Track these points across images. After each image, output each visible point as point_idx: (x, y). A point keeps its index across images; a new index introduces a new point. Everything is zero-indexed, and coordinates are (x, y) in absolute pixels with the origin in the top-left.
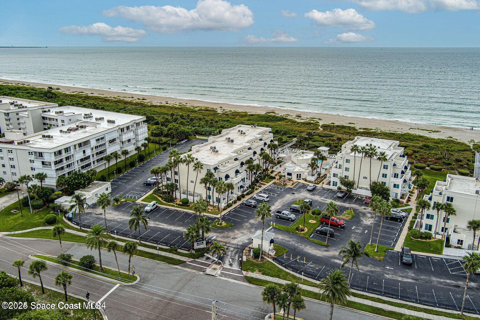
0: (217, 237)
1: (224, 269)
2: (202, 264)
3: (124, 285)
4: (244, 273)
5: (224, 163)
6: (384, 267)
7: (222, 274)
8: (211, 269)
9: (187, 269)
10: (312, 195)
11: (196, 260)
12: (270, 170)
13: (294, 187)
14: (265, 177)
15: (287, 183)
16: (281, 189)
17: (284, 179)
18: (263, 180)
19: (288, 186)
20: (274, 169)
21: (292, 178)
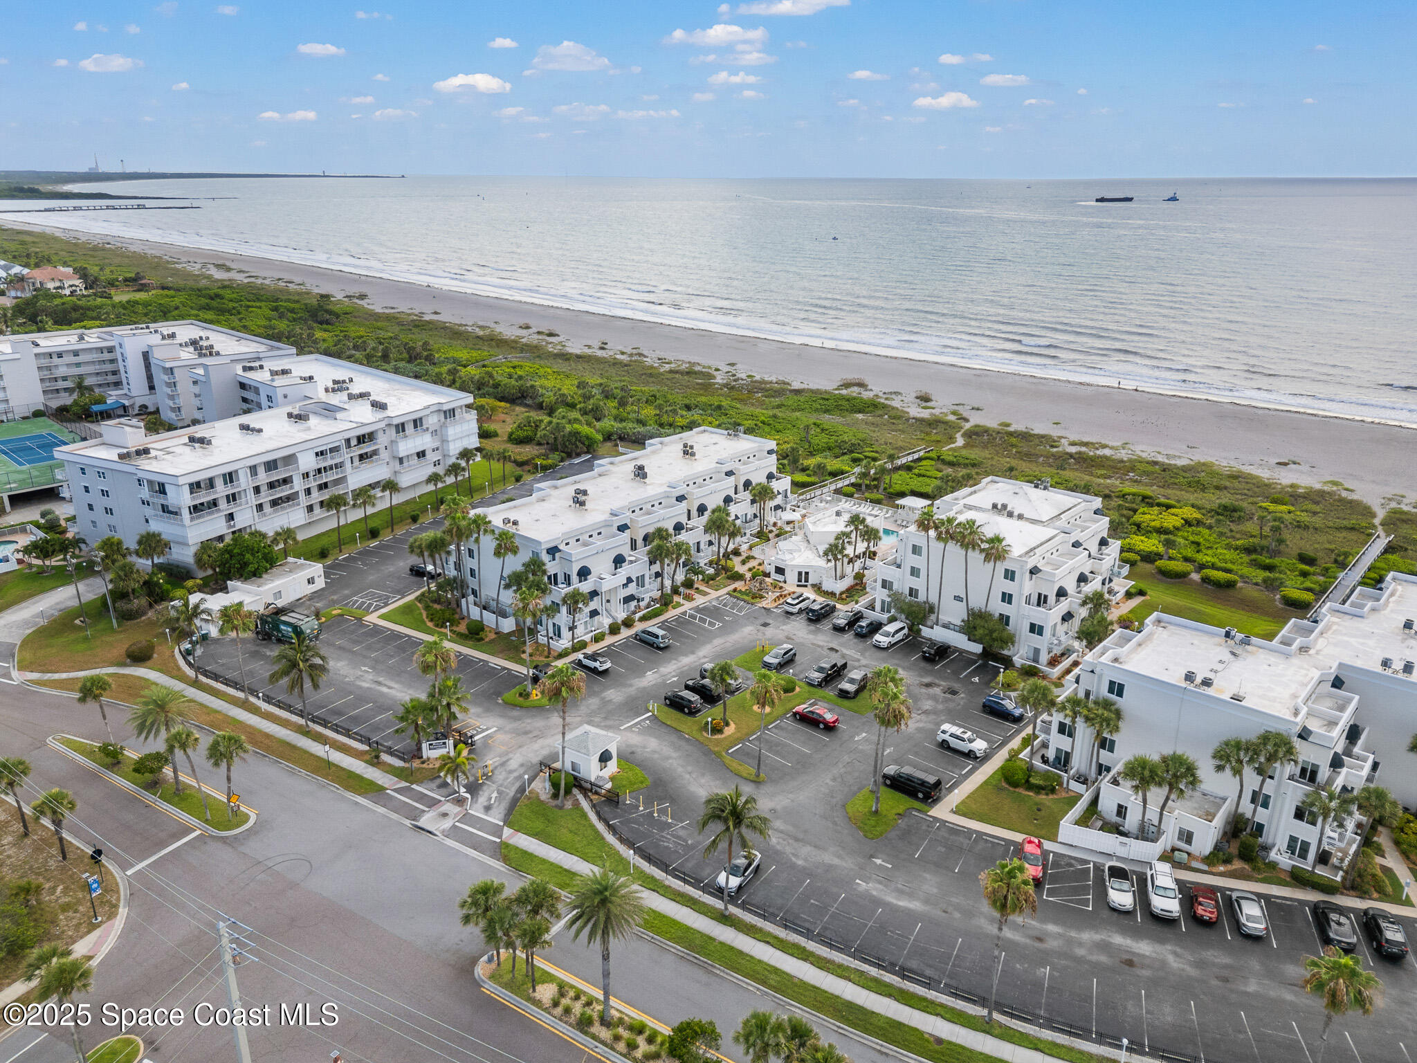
0: (499, 729)
1: (466, 818)
2: (421, 798)
3: (211, 836)
4: (507, 832)
5: (586, 537)
6: (872, 856)
7: (454, 833)
8: (434, 813)
9: (381, 810)
10: (810, 632)
11: (414, 786)
12: (744, 555)
13: (776, 607)
14: (717, 574)
15: (765, 595)
16: (740, 610)
17: (761, 583)
18: (708, 580)
19: (764, 604)
20: (756, 552)
21: (785, 582)
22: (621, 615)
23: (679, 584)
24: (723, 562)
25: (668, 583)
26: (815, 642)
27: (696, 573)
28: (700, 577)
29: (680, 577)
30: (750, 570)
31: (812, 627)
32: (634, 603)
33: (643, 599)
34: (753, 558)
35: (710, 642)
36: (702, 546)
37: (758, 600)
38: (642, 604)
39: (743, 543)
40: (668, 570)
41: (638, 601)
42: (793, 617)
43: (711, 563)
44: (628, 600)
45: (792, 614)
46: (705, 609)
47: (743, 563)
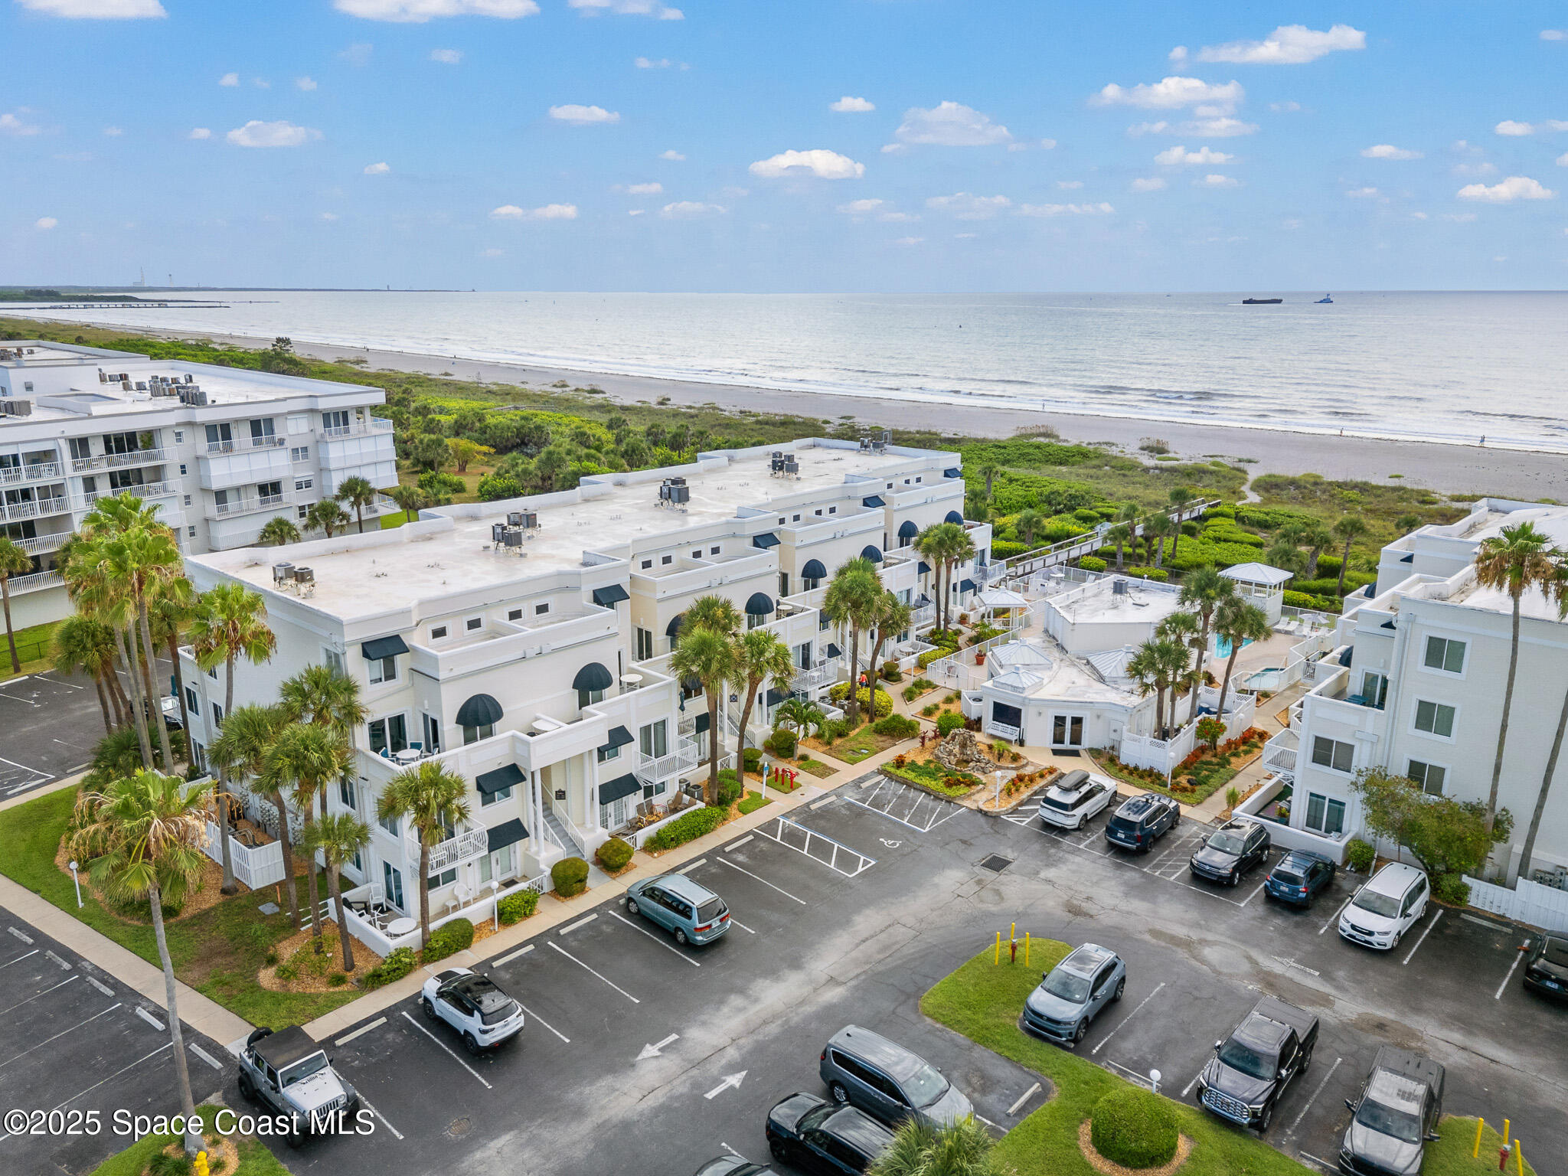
5: (501, 617)
12: (908, 681)
13: (1014, 811)
14: (851, 721)
15: (978, 775)
16: (919, 817)
17: (963, 746)
18: (832, 736)
19: (980, 799)
20: (935, 673)
21: (1021, 743)
22: (593, 836)
23: (758, 745)
24: (864, 694)
25: (729, 742)
26: (1158, 925)
27: (802, 719)
28: (813, 728)
29: (761, 728)
30: (928, 712)
31: (1131, 874)
32: (636, 799)
33: (661, 788)
34: (930, 685)
35: (846, 923)
36: (816, 655)
37: (963, 790)
38: (660, 801)
39: (903, 652)
40: (730, 711)
41: (649, 792)
42: (1066, 841)
43: (834, 697)
44: (613, 791)
45: (1063, 831)
46: (825, 813)
47: (909, 696)
